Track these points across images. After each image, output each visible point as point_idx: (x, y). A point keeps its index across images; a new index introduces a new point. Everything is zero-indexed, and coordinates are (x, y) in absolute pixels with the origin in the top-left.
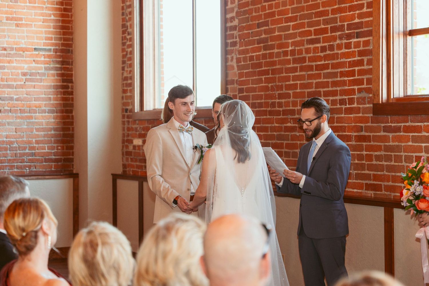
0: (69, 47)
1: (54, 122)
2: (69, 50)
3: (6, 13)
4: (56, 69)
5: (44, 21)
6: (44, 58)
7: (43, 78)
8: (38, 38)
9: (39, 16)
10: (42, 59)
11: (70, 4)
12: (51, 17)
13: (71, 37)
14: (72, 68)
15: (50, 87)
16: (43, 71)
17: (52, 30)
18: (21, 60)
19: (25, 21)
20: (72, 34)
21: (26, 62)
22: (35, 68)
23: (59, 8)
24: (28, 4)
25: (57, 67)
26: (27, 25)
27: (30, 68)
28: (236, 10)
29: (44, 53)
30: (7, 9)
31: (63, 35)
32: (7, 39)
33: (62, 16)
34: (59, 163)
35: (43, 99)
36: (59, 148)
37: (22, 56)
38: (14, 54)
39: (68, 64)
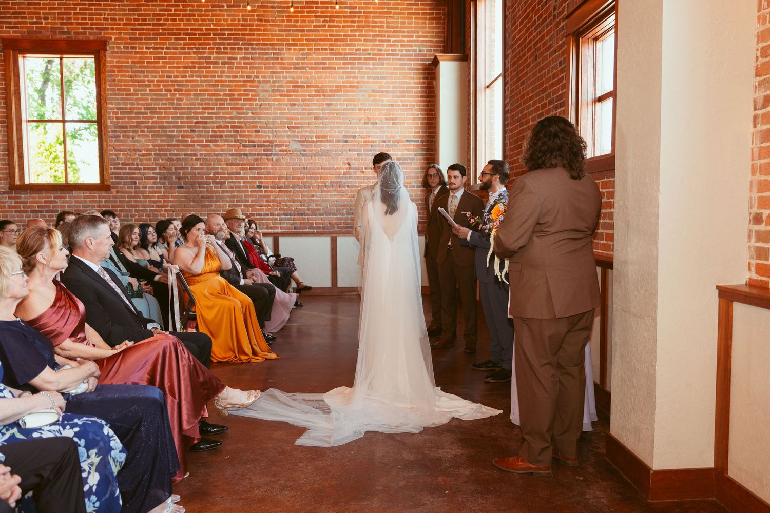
0: (433, 138)
1: (420, 195)
2: (433, 140)
3: (385, 115)
4: (423, 155)
5: (414, 119)
6: (414, 147)
7: (413, 162)
8: (409, 132)
9: (410, 116)
10: (412, 148)
11: (434, 106)
12: (418, 115)
13: (434, 130)
14: (435, 154)
15: (418, 168)
16: (413, 157)
17: (420, 125)
18: (397, 149)
19: (400, 120)
20: (435, 128)
21: (399, 150)
22: (408, 155)
23: (425, 109)
24: (402, 107)
25: (423, 154)
26: (401, 123)
27: (403, 155)
28: (509, 95)
29: (413, 143)
30: (386, 112)
31: (428, 129)
32: (386, 134)
33: (427, 114)
34: (425, 225)
35: (413, 178)
36: (425, 213)
37: (397, 146)
38: (391, 145)
39: (433, 151)
